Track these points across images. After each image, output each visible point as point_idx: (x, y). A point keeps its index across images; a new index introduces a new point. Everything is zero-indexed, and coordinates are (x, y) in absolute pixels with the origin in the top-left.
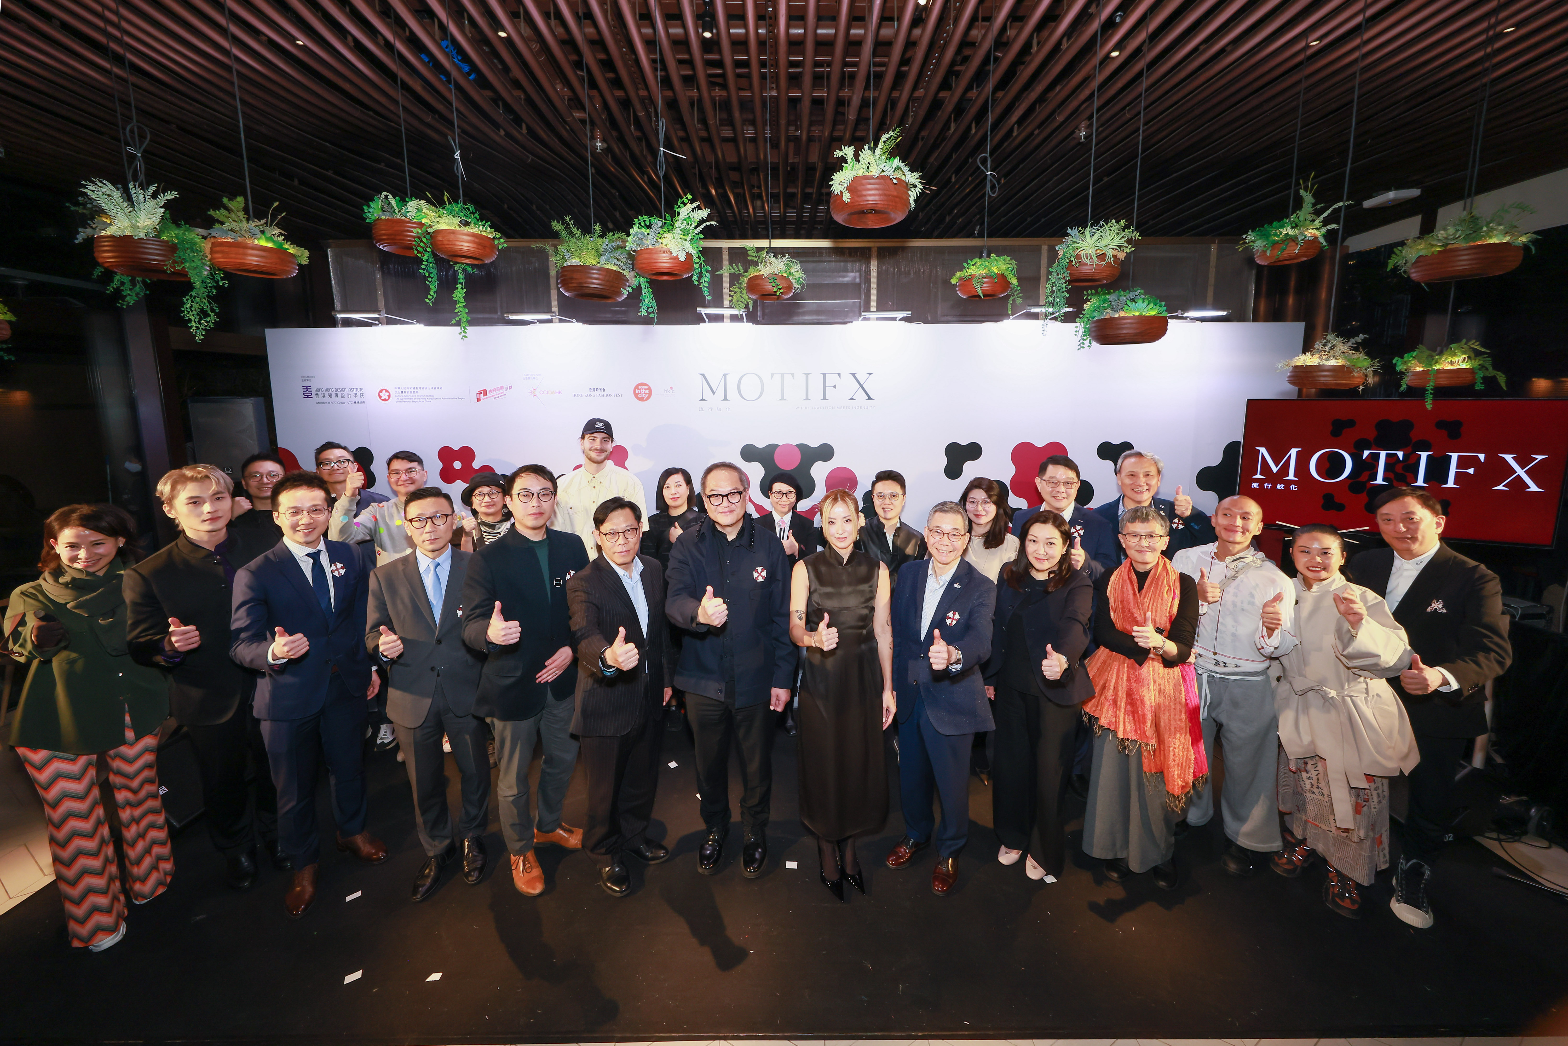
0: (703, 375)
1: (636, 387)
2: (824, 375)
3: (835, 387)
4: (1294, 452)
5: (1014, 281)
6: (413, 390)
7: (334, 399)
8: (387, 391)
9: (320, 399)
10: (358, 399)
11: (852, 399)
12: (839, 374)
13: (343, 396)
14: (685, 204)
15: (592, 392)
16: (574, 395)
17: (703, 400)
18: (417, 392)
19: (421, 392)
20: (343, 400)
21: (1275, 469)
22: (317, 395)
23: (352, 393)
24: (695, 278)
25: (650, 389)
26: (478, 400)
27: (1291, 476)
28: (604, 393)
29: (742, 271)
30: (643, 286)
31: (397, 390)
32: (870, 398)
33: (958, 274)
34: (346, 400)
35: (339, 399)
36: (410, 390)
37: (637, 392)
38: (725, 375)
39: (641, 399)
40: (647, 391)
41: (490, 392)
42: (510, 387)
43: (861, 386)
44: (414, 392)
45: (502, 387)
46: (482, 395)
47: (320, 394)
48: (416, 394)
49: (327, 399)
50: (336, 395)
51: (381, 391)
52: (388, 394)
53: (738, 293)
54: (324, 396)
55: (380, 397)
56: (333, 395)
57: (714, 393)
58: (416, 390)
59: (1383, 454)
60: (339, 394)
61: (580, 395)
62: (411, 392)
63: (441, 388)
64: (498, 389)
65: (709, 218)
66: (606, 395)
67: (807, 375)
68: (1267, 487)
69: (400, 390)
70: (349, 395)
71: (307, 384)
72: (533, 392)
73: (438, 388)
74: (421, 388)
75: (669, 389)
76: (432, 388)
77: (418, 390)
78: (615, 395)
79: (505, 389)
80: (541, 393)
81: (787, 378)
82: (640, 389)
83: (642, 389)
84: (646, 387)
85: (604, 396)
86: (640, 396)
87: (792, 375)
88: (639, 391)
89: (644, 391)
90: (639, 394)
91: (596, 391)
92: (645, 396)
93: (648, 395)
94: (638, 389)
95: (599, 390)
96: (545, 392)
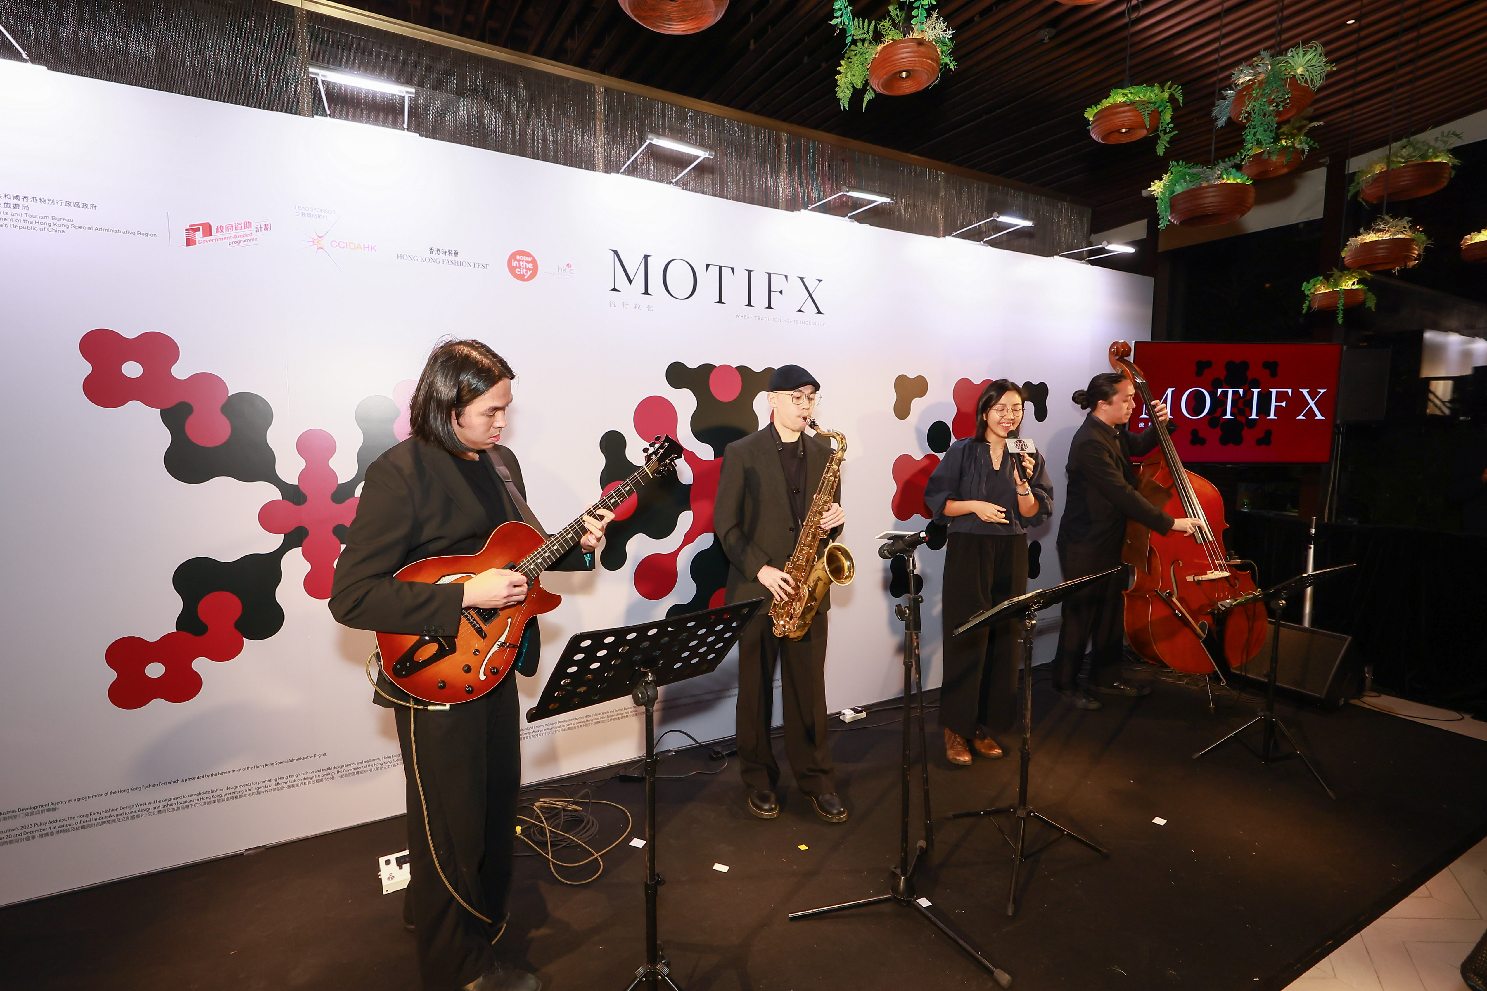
0: (616, 252)
1: (513, 257)
2: (770, 274)
3: (781, 292)
4: (1170, 391)
6: (12, 202)
11: (800, 311)
12: (786, 277)
15: (434, 256)
16: (400, 257)
17: (614, 289)
18: (26, 207)
19: (35, 208)
25: (534, 262)
26: (190, 242)
28: (455, 259)
32: (819, 312)
36: (4, 201)
37: (514, 264)
38: (646, 257)
39: (521, 278)
40: (530, 266)
41: (220, 229)
42: (267, 227)
43: (810, 295)
45: (248, 225)
46: (199, 234)
48: (21, 211)
57: (630, 282)
58: (21, 203)
61: (412, 258)
62: (7, 205)
63: (93, 206)
64: (238, 227)
66: (461, 264)
73: (85, 206)
74: (34, 199)
75: (565, 267)
76: (68, 204)
77: (29, 203)
78: (477, 265)
79: (254, 228)
80: (334, 244)
81: (726, 272)
82: (519, 261)
83: (523, 261)
84: (530, 259)
85: (456, 264)
86: (518, 271)
87: (733, 269)
88: (516, 264)
89: (526, 265)
90: (516, 267)
91: (443, 253)
92: (526, 272)
93: (531, 271)
94: (516, 260)
95: (447, 253)
96: (341, 245)
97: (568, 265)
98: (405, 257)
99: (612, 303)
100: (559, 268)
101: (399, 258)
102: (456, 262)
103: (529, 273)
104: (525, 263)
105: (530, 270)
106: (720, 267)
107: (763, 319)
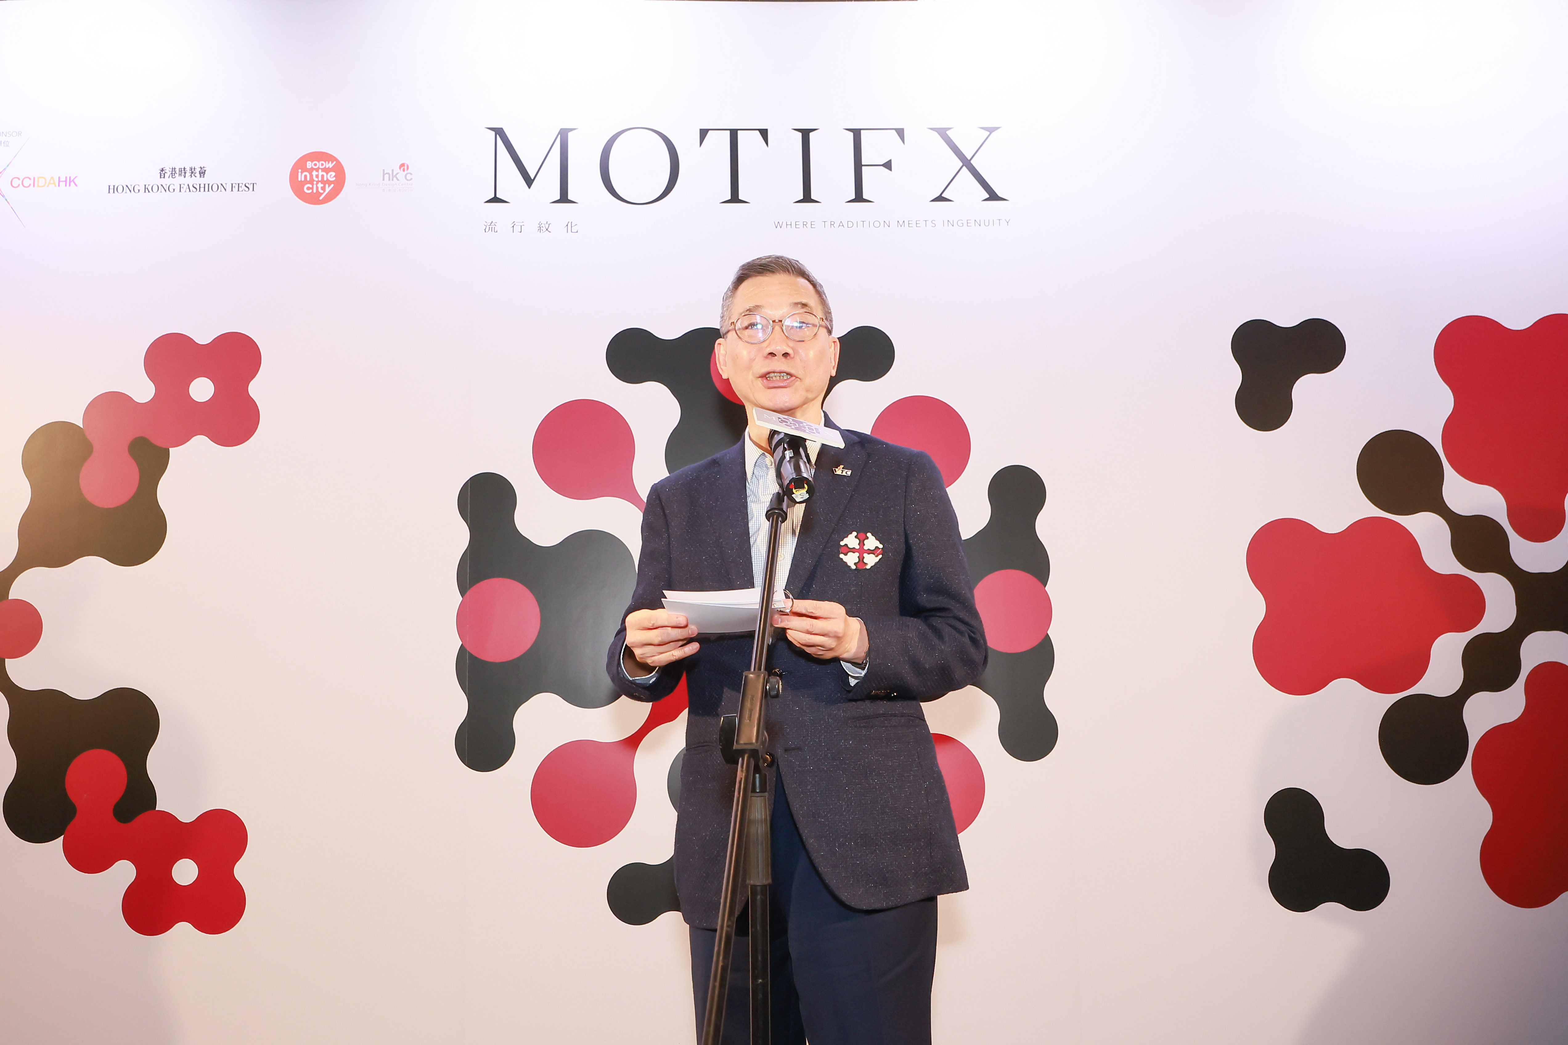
0: (499, 132)
1: (300, 164)
2: (857, 134)
3: (888, 165)
11: (940, 199)
12: (900, 133)
15: (167, 181)
17: (495, 200)
25: (339, 170)
28: (202, 181)
32: (993, 196)
37: (301, 177)
38: (564, 135)
39: (313, 199)
40: (331, 177)
43: (967, 163)
57: (529, 181)
61: (132, 189)
66: (210, 188)
67: (806, 134)
75: (397, 170)
80: (16, 182)
81: (748, 142)
82: (310, 171)
83: (317, 170)
84: (330, 165)
85: (202, 189)
86: (308, 188)
87: (764, 133)
88: (306, 176)
89: (323, 176)
90: (305, 182)
91: (180, 175)
92: (323, 189)
93: (332, 185)
94: (305, 169)
95: (188, 174)
96: (27, 182)
97: (402, 165)
98: (120, 189)
99: (491, 227)
100: (384, 175)
101: (112, 191)
102: (202, 186)
103: (328, 189)
104: (321, 173)
105: (329, 182)
106: (734, 134)
107: (841, 224)
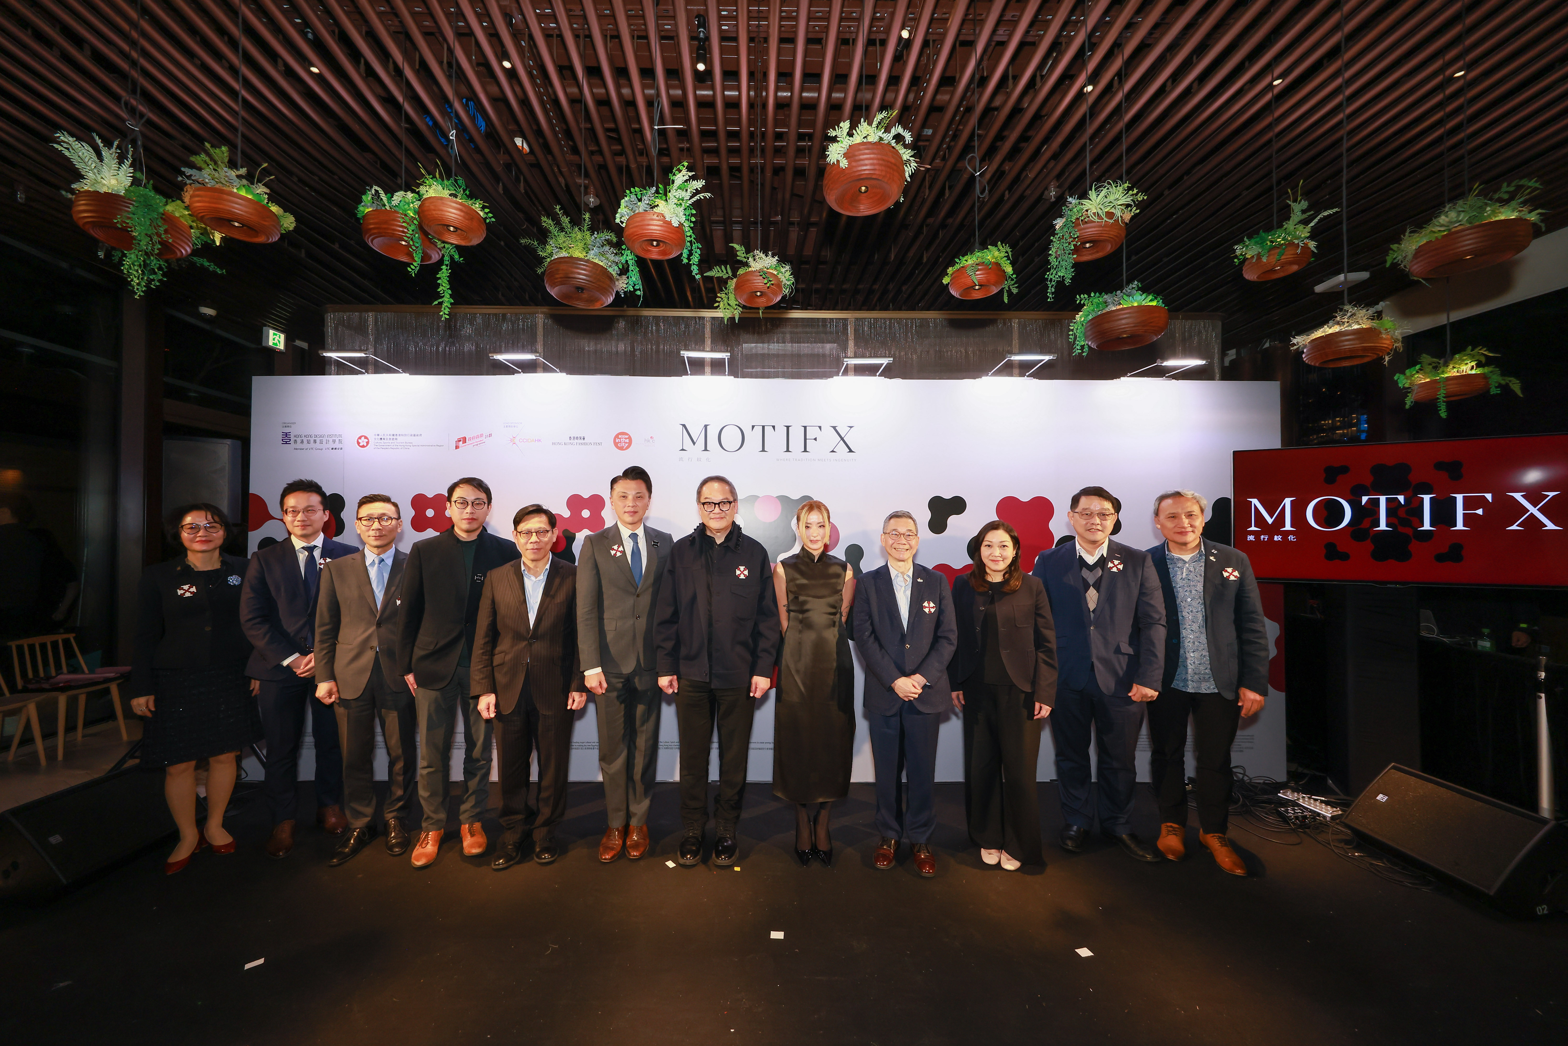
0: (684, 426)
1: (617, 436)
2: (805, 427)
3: (815, 439)
4: (1288, 502)
5: (1009, 269)
6: (392, 437)
7: (312, 445)
8: (366, 438)
9: (299, 445)
10: (337, 445)
11: (833, 451)
12: (820, 427)
13: (321, 442)
14: (680, 171)
15: (572, 441)
16: (554, 444)
17: (683, 450)
18: (396, 439)
19: (400, 439)
20: (320, 446)
21: (1270, 521)
22: (295, 441)
23: (331, 440)
24: (685, 255)
25: (630, 438)
26: (457, 447)
27: (1288, 527)
28: (584, 442)
29: (730, 274)
30: (630, 262)
31: (377, 437)
32: (851, 451)
33: (950, 270)
34: (324, 446)
35: (318, 445)
36: (389, 437)
37: (617, 441)
38: (706, 426)
39: (621, 449)
40: (627, 441)
41: (470, 439)
42: (490, 435)
43: (842, 439)
44: (393, 439)
45: (482, 435)
46: (461, 442)
47: (299, 440)
48: (395, 441)
49: (305, 445)
50: (315, 441)
51: (360, 438)
52: (367, 440)
53: (726, 300)
54: (302, 442)
55: (358, 443)
56: (312, 441)
57: (694, 443)
58: (395, 437)
59: (1383, 499)
60: (318, 440)
61: (560, 444)
62: (390, 439)
63: (421, 435)
64: (478, 437)
65: (704, 189)
66: (586, 444)
67: (788, 427)
68: (1264, 539)
69: (379, 437)
70: (327, 442)
71: (287, 430)
72: (513, 441)
73: (417, 435)
74: (400, 435)
75: (649, 439)
76: (411, 435)
77: (398, 437)
78: (596, 444)
79: (484, 436)
80: (521, 440)
81: (768, 430)
82: (620, 439)
83: (623, 438)
84: (627, 437)
85: (584, 444)
86: (620, 445)
87: (774, 427)
88: (619, 441)
89: (624, 441)
90: (619, 443)
91: (576, 439)
94: (618, 438)
95: (579, 439)
96: (524, 440)
97: (652, 437)
98: (556, 444)
99: (681, 459)
103: (626, 445)
105: (627, 443)
106: (763, 427)
107: (799, 460)
